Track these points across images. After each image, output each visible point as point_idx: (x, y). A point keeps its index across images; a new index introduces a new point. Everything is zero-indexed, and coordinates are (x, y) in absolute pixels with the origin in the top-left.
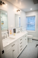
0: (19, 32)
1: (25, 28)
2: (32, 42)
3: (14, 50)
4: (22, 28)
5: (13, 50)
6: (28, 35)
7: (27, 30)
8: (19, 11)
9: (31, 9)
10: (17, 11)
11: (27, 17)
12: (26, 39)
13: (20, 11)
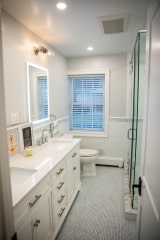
0: (43, 141)
1: (65, 120)
2: (94, 174)
3: (38, 222)
4: (55, 123)
5: (34, 222)
6: (82, 147)
7: (71, 130)
8: (45, 51)
9: (90, 49)
10: (37, 52)
11: (70, 77)
12: (75, 169)
13: (49, 53)
